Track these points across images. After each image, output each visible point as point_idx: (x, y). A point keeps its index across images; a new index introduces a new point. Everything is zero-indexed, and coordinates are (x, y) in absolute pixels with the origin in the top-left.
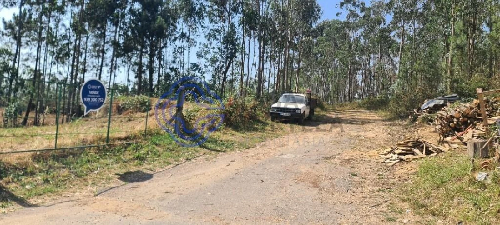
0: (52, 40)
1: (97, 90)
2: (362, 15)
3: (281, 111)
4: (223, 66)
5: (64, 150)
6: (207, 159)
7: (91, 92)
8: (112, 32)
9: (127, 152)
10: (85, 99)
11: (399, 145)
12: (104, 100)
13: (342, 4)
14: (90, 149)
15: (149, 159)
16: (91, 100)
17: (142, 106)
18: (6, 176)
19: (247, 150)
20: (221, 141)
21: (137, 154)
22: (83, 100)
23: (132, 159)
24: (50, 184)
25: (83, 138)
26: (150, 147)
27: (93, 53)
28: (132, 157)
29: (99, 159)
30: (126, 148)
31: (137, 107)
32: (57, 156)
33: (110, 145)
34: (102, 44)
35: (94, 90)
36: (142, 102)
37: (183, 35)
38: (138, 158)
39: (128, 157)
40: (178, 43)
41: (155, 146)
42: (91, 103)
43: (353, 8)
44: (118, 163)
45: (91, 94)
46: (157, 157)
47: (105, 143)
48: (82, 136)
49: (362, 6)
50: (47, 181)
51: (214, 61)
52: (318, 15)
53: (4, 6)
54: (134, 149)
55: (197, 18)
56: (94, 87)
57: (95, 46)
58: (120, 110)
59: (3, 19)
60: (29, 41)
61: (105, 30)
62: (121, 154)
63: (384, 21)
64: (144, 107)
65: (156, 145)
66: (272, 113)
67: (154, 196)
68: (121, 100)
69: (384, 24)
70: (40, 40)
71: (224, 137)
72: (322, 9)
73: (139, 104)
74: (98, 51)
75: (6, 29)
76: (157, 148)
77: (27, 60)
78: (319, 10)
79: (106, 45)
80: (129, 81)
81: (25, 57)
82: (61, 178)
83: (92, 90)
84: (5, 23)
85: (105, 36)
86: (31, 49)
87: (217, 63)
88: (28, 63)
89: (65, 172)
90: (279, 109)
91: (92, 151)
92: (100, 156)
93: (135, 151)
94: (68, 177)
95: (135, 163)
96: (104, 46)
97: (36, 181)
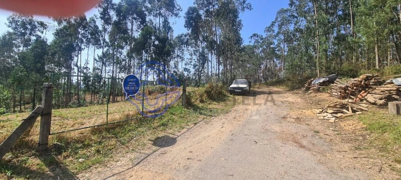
0: (118, 62)
1: (134, 81)
2: (261, 41)
3: (235, 89)
4: (199, 68)
5: (113, 124)
6: (207, 123)
7: (130, 83)
8: (146, 57)
9: (156, 121)
10: (126, 88)
11: (329, 107)
12: (139, 88)
13: (251, 37)
14: (131, 121)
15: (170, 125)
16: (130, 88)
17: (161, 90)
18: (65, 151)
19: (227, 114)
20: (210, 108)
21: (162, 122)
22: (125, 89)
23: (159, 126)
24: (100, 154)
25: (127, 114)
26: (170, 116)
27: (137, 67)
28: (158, 124)
29: (137, 128)
30: (154, 118)
31: (159, 91)
32: (109, 128)
33: (145, 117)
34: (141, 62)
35: (132, 82)
36: (161, 88)
37: (178, 56)
38: (163, 125)
39: (156, 125)
40: (176, 59)
41: (172, 116)
42: (130, 90)
43: (257, 38)
44: (150, 130)
45: (130, 85)
46: (174, 123)
47: (141, 116)
48: (126, 113)
49: (261, 37)
50: (98, 151)
51: (195, 66)
52: (241, 42)
53: (97, 48)
54: (159, 118)
55: (185, 45)
56: (132, 80)
57: (138, 64)
58: (150, 93)
59: (98, 55)
60: (109, 64)
61: (142, 56)
62: (152, 123)
63: (274, 43)
64: (163, 91)
65: (173, 114)
66: (230, 90)
67: (179, 164)
68: (151, 88)
69: (274, 45)
70: (114, 63)
71: (210, 106)
72: (243, 39)
73: (159, 89)
74: (139, 66)
75: (99, 59)
76: (174, 116)
77: (109, 72)
78: (242, 40)
79: (143, 63)
80: (154, 79)
81: (108, 71)
82: (109, 147)
83: (130, 81)
84: (98, 56)
85: (142, 59)
86: (110, 67)
87: (197, 67)
88: (110, 74)
89: (113, 142)
90: (233, 88)
91: (133, 122)
92: (138, 125)
93: (160, 120)
94: (115, 146)
95: (161, 129)
96: (142, 64)
97: (90, 152)
